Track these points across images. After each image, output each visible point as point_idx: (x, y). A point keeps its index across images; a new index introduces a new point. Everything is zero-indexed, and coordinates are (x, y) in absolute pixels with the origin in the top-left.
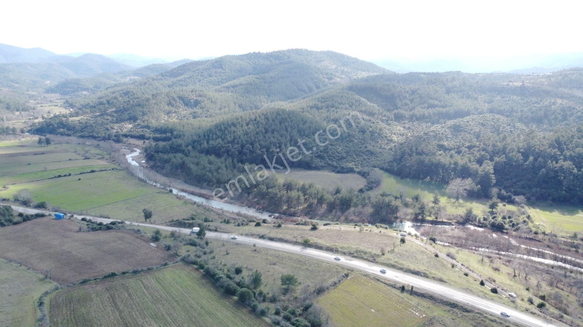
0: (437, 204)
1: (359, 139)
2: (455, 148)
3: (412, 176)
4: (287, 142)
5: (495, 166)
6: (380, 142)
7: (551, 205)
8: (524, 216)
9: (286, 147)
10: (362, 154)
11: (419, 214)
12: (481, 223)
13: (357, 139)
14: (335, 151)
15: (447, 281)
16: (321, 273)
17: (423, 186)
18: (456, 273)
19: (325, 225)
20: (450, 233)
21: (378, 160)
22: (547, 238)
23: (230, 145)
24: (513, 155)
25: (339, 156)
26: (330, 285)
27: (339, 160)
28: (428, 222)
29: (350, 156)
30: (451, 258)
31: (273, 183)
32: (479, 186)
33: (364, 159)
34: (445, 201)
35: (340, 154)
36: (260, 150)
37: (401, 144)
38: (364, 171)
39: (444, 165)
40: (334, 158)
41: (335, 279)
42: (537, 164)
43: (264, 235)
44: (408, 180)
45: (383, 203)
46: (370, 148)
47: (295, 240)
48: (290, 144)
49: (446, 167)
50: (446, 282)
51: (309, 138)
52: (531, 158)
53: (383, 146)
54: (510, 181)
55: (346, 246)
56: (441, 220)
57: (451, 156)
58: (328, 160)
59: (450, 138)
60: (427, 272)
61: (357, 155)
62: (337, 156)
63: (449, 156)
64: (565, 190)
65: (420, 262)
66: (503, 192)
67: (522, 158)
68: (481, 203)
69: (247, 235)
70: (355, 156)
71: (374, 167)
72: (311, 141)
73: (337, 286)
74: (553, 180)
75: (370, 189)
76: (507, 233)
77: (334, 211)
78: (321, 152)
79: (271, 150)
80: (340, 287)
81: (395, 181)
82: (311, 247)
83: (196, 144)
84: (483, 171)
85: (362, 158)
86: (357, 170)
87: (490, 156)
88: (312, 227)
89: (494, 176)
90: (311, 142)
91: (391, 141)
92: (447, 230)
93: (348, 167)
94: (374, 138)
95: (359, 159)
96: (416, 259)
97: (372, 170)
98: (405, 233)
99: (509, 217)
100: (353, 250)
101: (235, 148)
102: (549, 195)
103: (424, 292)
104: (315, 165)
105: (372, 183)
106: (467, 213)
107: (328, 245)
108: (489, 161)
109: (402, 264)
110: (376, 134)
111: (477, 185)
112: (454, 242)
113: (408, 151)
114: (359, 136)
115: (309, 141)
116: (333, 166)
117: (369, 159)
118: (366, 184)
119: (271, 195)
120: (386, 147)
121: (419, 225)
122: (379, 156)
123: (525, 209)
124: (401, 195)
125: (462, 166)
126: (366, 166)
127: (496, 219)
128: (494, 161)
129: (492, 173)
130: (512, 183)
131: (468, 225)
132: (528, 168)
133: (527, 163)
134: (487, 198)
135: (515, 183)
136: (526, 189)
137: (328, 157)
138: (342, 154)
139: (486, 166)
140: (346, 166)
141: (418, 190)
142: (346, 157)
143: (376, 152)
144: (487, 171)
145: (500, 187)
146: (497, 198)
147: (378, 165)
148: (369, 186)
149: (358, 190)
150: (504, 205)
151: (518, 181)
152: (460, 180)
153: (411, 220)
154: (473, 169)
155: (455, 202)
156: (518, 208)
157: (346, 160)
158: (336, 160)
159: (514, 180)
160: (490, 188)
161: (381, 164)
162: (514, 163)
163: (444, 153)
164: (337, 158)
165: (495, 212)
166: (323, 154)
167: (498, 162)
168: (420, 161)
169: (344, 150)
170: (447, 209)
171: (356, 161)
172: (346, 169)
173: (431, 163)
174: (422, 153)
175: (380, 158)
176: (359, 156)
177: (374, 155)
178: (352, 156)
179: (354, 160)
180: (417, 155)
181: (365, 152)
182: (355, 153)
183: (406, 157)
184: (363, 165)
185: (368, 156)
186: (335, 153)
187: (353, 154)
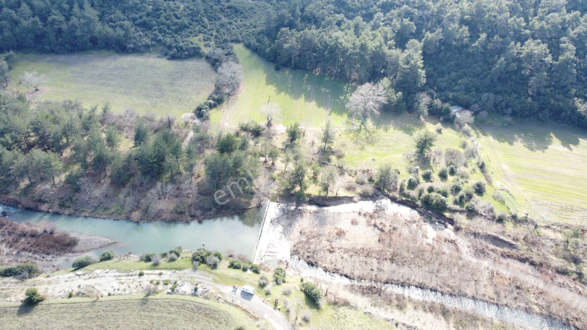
0: (331, 142)
2: (362, 8)
3: (293, 63)
5: (425, 48)
7: (509, 124)
8: (474, 161)
10: (220, 16)
11: (295, 183)
12: (404, 195)
14: (172, 13)
21: (245, 25)
22: (521, 231)
24: (454, 28)
25: (176, 24)
27: (176, 32)
28: (310, 201)
29: (197, 21)
33: (222, 25)
34: (345, 127)
35: (178, 18)
38: (215, 57)
39: (345, 51)
42: (490, 46)
44: (287, 73)
49: (348, 54)
52: (483, 36)
54: (447, 76)
57: (357, 30)
58: (157, 32)
61: (210, 19)
62: (174, 24)
63: (352, 29)
64: (532, 96)
66: (438, 102)
67: (468, 35)
70: (206, 20)
71: (237, 41)
74: (513, 77)
75: (219, 102)
76: (451, 221)
78: (148, 15)
81: (265, 76)
84: (408, 63)
87: (416, 25)
89: (424, 71)
92: (344, 224)
93: (190, 46)
95: (212, 26)
99: (452, 172)
102: (507, 106)
104: (134, 44)
106: (381, 176)
108: (416, 41)
111: (397, 92)
113: (287, 14)
116: (164, 44)
117: (230, 23)
118: (212, 90)
122: (248, 16)
123: (473, 141)
124: (269, 119)
125: (374, 52)
126: (222, 41)
127: (431, 179)
128: (423, 40)
129: (421, 67)
130: (450, 81)
131: (382, 198)
132: (476, 52)
133: (476, 44)
134: (411, 112)
135: (455, 81)
136: (472, 95)
137: (158, 26)
138: (183, 18)
139: (411, 51)
140: (188, 45)
141: (300, 99)
142: (190, 24)
143: (244, 8)
144: (412, 62)
145: (432, 91)
146: (426, 114)
147: (242, 37)
148: (216, 97)
149: (195, 107)
150: (439, 131)
151: (460, 77)
152: (370, 86)
153: (280, 196)
154: (391, 56)
155: (361, 129)
156: (460, 137)
157: (189, 31)
158: (171, 31)
159: (453, 74)
160: (417, 95)
161: (249, 35)
162: (454, 43)
163: (345, 19)
164: (174, 28)
165: (426, 154)
166: (150, 21)
167: (430, 40)
168: (305, 39)
169: (188, 9)
170: (346, 154)
171: (208, 32)
172: (187, 50)
173: (323, 44)
174: (311, 17)
175: (250, 19)
176: (213, 20)
177: (240, 15)
178: (201, 21)
179: (203, 30)
180: (303, 22)
181: (225, 9)
182: (208, 14)
183: (285, 31)
184: (219, 39)
185: (229, 18)
186: (171, 17)
187: (203, 17)
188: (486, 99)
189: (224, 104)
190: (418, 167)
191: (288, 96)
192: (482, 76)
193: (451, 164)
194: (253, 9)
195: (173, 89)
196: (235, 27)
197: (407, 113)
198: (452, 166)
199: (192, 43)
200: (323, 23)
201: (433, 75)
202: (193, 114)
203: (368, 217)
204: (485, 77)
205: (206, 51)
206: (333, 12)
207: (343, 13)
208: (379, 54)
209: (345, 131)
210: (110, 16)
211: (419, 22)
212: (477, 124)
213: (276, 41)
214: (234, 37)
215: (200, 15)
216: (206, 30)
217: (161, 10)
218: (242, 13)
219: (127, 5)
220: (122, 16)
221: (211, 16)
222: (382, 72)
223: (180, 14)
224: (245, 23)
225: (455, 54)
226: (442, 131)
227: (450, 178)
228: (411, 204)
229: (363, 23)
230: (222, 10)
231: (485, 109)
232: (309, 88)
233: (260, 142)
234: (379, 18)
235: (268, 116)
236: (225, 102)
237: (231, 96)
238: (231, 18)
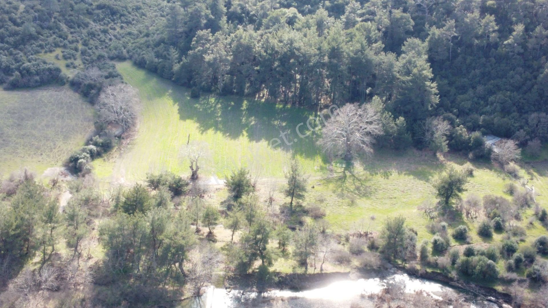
0: (300, 196)
3: (220, 85)
5: (430, 51)
8: (530, 212)
10: (87, 20)
11: (252, 255)
12: (429, 264)
14: (6, 17)
21: (130, 34)
24: (473, 20)
25: (14, 34)
27: (16, 46)
29: (50, 28)
32: (402, 119)
33: (92, 35)
34: (319, 176)
35: (18, 25)
39: (306, 59)
42: (531, 43)
44: (212, 101)
49: (310, 63)
52: (519, 28)
54: (471, 92)
56: (318, 271)
57: (321, 28)
61: (70, 24)
62: (11, 35)
63: (314, 29)
66: (462, 131)
67: (496, 28)
68: (410, 173)
70: (64, 27)
71: (121, 58)
75: (105, 148)
76: (508, 298)
81: (176, 107)
84: (408, 73)
86: (70, 74)
87: (414, 19)
89: (434, 85)
93: (43, 66)
95: (75, 37)
99: (499, 228)
105: (109, 126)
106: (390, 237)
108: (417, 41)
111: (395, 118)
113: (205, 10)
117: (105, 32)
118: (91, 130)
122: (133, 20)
123: (524, 185)
124: (195, 168)
125: (352, 58)
126: (95, 58)
127: (468, 240)
128: (427, 39)
129: (430, 77)
130: (476, 99)
131: (395, 273)
132: (511, 54)
133: (510, 41)
134: (421, 149)
135: (484, 98)
136: (513, 118)
138: (26, 24)
139: (411, 54)
140: (38, 65)
141: (241, 137)
142: (39, 33)
143: (126, 7)
144: (415, 71)
145: (451, 115)
146: (446, 149)
147: (128, 52)
148: (100, 140)
149: (65, 157)
150: (470, 174)
151: (491, 93)
152: (353, 108)
153: (229, 279)
154: (380, 64)
155: (345, 177)
156: (504, 179)
157: (37, 44)
158: (6, 46)
159: (480, 89)
160: (428, 120)
161: (139, 48)
162: (476, 41)
163: (299, 16)
164: (11, 39)
165: (454, 206)
167: (439, 39)
168: (240, 45)
169: (32, 11)
170: (328, 212)
171: (69, 45)
172: (37, 74)
173: (269, 51)
174: (243, 15)
175: (136, 25)
176: (76, 26)
177: (120, 18)
178: (57, 28)
179: (61, 42)
180: (230, 22)
181: (93, 10)
182: (67, 17)
183: (203, 35)
184: (90, 56)
185: (102, 23)
186: (5, 24)
187: (58, 23)
188: (535, 122)
189: (114, 152)
190: (444, 223)
191: (219, 134)
192: (525, 88)
193: (495, 215)
195: (22, 133)
196: (113, 37)
197: (415, 150)
198: (497, 219)
199: (45, 63)
200: (265, 21)
201: (449, 91)
202: (63, 169)
203: (376, 300)
204: (530, 90)
206: (278, 5)
207: (295, 7)
208: (361, 62)
209: (321, 180)
211: (417, 14)
212: (527, 161)
213: (190, 52)
214: (115, 52)
215: (53, 20)
216: (66, 42)
218: (122, 15)
221: (72, 21)
222: (368, 91)
223: (20, 18)
224: (128, 30)
225: (479, 58)
226: (474, 173)
227: (497, 238)
228: (440, 278)
229: (329, 19)
230: (89, 13)
231: (536, 136)
232: (253, 121)
233: (184, 204)
234: (354, 11)
235: (192, 163)
236: (115, 149)
237: (123, 138)
238: (105, 24)
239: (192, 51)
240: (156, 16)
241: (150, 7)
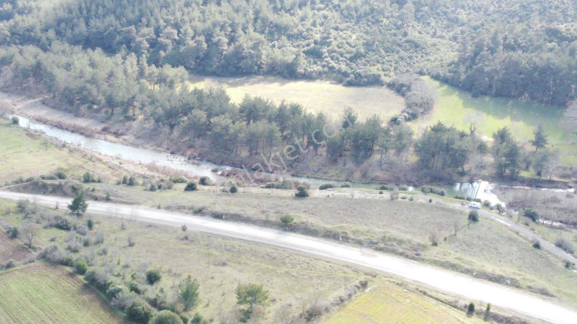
0: (542, 146)
1: (392, 17)
3: (494, 90)
4: (247, 22)
6: (433, 24)
9: (245, 33)
10: (398, 48)
11: (506, 166)
13: (388, 18)
14: (344, 41)
15: (555, 294)
16: (315, 281)
17: (515, 112)
18: (572, 279)
19: (322, 188)
20: (565, 203)
21: (428, 60)
23: (133, 28)
25: (351, 52)
26: (332, 304)
27: (351, 60)
28: (523, 181)
29: (373, 51)
30: (565, 250)
31: (220, 106)
33: (402, 58)
34: (558, 141)
35: (353, 47)
36: (193, 38)
37: (475, 28)
38: (400, 83)
39: (558, 71)
40: (342, 55)
41: (342, 292)
43: (204, 208)
44: (487, 99)
45: (436, 145)
46: (413, 34)
47: (263, 217)
48: (254, 26)
49: (561, 74)
50: (552, 296)
51: (292, 15)
53: (439, 33)
55: (363, 228)
56: (548, 178)
58: (329, 59)
59: (571, 16)
60: (518, 278)
61: (387, 50)
62: (348, 53)
65: (504, 258)
69: (168, 208)
70: (382, 51)
71: (421, 73)
72: (297, 21)
73: (344, 306)
75: (413, 117)
77: (341, 161)
78: (316, 43)
79: (215, 39)
80: (350, 306)
81: (461, 102)
82: (295, 232)
83: (63, 25)
85: (396, 57)
86: (387, 80)
88: (298, 192)
90: (295, 24)
91: (456, 21)
92: (559, 197)
93: (369, 73)
94: (422, 16)
95: (390, 58)
96: (498, 253)
97: (416, 79)
98: (478, 204)
100: (376, 237)
101: (143, 36)
103: (510, 315)
104: (305, 69)
105: (416, 105)
107: (329, 227)
109: (470, 263)
110: (426, 8)
112: (571, 221)
113: (487, 40)
114: (391, 12)
115: (293, 20)
116: (339, 71)
117: (411, 58)
118: (404, 107)
119: (218, 130)
120: (444, 34)
121: (505, 189)
122: (431, 52)
124: (473, 129)
126: (404, 71)
137: (329, 54)
138: (358, 47)
140: (366, 72)
141: (505, 119)
142: (366, 53)
143: (426, 43)
147: (427, 70)
148: (411, 112)
153: (491, 177)
157: (365, 60)
158: (345, 59)
161: (436, 67)
163: (558, 47)
164: (348, 56)
166: (320, 48)
168: (511, 61)
169: (362, 39)
170: (560, 157)
171: (386, 63)
172: (366, 77)
173: (532, 65)
174: (516, 46)
175: (433, 55)
176: (390, 51)
177: (421, 50)
178: (378, 51)
179: (381, 60)
180: (505, 49)
181: (402, 43)
182: (384, 45)
183: (485, 55)
184: (400, 71)
185: (408, 52)
186: (343, 45)
187: (379, 47)
189: (419, 120)
191: (491, 117)
194: (436, 45)
196: (416, 62)
199: (370, 71)
205: (386, 80)
207: (556, 42)
210: (273, 43)
213: (474, 67)
214: (418, 70)
215: (375, 46)
216: (384, 60)
217: (331, 38)
218: (422, 48)
219: (291, 33)
220: (287, 43)
221: (388, 47)
223: (354, 43)
224: (427, 58)
230: (400, 45)
235: (471, 126)
236: (419, 118)
237: (425, 114)
238: (410, 53)
239: (476, 66)
240: (448, 51)
241: (443, 45)
